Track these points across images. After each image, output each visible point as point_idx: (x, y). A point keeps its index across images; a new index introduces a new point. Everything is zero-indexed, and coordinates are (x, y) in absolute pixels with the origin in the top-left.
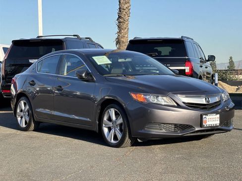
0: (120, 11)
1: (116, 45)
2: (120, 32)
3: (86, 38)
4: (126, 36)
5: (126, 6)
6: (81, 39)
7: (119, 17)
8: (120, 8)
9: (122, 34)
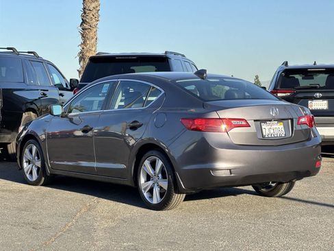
0: (85, 13)
1: (80, 62)
2: (84, 43)
3: (29, 52)
4: (94, 49)
5: (93, 5)
6: (18, 53)
7: (84, 22)
8: (84, 9)
9: (88, 46)
